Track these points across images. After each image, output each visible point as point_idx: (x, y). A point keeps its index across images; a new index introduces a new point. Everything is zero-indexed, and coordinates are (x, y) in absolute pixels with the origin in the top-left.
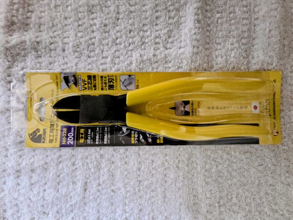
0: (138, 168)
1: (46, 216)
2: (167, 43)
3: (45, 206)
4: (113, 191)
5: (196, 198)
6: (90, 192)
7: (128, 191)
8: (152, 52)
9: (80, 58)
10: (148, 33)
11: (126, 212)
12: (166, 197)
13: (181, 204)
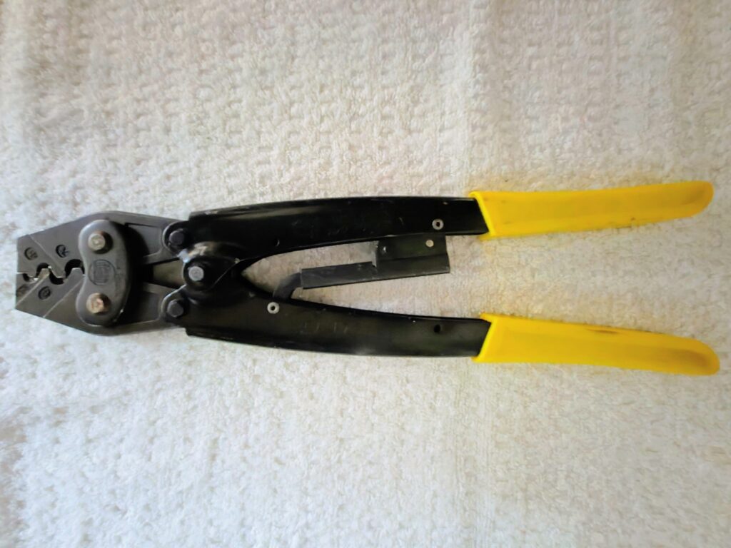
0: (339, 409)
1: (120, 516)
2: (412, 116)
3: (118, 491)
4: (277, 460)
5: (473, 479)
6: (223, 462)
7: (313, 463)
8: (376, 140)
9: (206, 148)
10: (366, 91)
11: (307, 512)
12: (401, 478)
13: (435, 495)
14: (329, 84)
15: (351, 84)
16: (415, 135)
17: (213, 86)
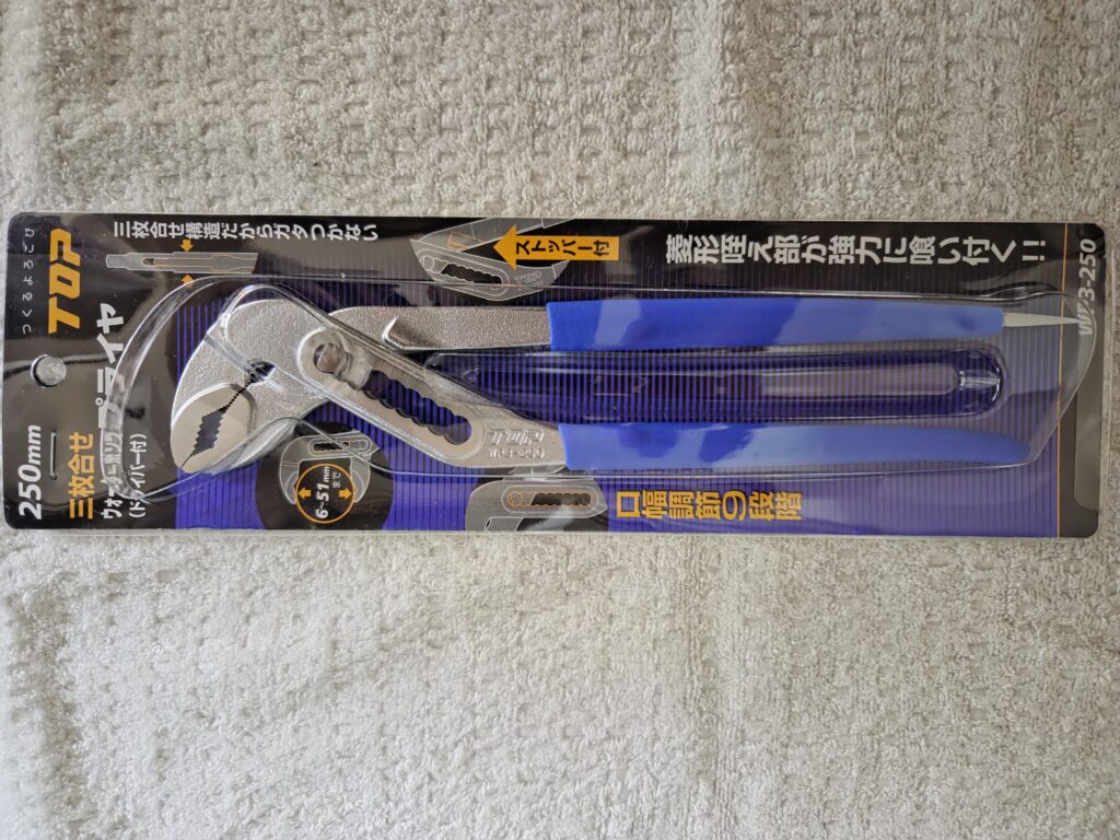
2: (628, 129)
4: (431, 644)
5: (713, 670)
8: (574, 166)
9: (314, 179)
10: (558, 87)
11: (474, 714)
12: (609, 668)
13: (658, 693)
14: (500, 76)
15: (534, 76)
16: (632, 159)
17: (321, 81)
